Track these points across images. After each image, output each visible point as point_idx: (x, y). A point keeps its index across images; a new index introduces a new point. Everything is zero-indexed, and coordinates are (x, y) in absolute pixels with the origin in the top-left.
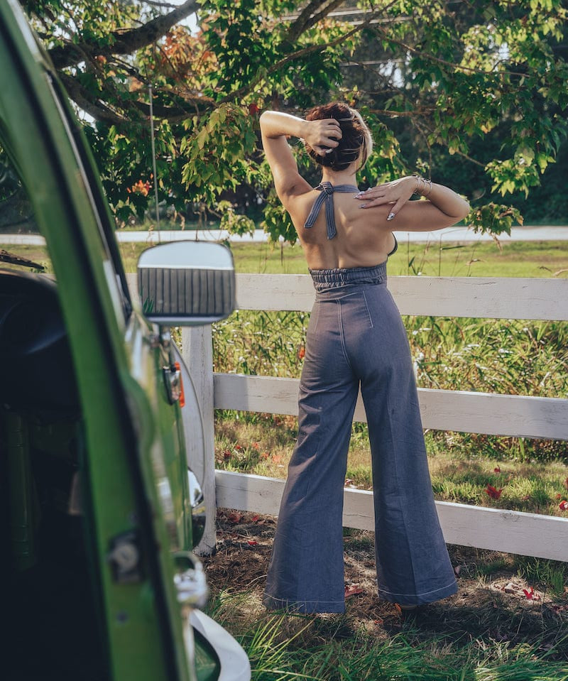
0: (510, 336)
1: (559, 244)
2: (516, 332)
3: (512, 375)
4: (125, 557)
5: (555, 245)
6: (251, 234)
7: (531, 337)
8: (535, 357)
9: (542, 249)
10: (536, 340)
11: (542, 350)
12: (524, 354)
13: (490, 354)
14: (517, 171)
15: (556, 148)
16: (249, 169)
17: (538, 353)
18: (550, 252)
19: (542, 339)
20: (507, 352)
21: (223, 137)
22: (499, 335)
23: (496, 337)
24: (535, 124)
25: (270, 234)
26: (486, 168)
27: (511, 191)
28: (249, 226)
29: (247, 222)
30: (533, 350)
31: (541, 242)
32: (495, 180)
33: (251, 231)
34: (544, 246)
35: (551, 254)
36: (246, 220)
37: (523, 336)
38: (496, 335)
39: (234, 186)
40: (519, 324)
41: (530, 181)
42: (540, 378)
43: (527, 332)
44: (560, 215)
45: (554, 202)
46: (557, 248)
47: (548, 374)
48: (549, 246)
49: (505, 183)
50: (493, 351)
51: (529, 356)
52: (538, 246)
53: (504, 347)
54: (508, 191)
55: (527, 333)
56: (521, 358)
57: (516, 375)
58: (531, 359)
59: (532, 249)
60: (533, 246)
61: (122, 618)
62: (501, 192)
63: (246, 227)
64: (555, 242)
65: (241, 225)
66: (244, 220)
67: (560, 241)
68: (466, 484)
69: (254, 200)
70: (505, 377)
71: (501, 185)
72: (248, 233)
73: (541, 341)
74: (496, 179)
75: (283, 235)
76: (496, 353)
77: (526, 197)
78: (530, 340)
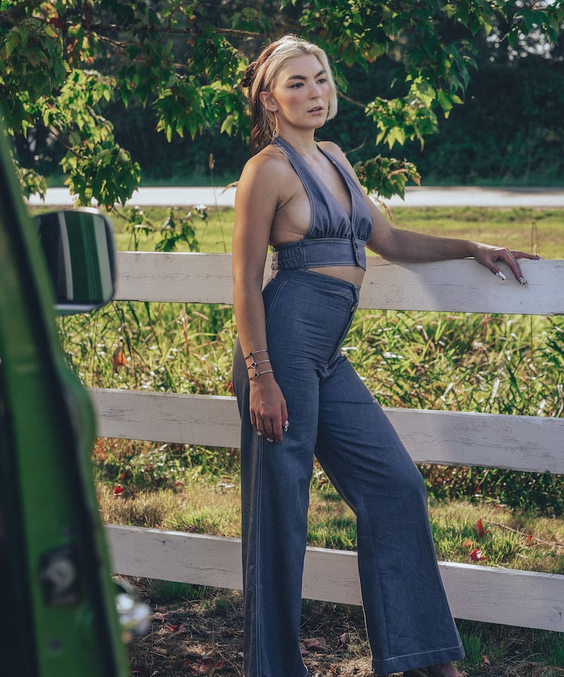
0: (399, 336)
1: (452, 212)
2: (407, 330)
3: (401, 387)
4: (61, 574)
5: (447, 213)
6: (42, 196)
7: (427, 337)
8: (431, 363)
9: (429, 218)
10: (433, 341)
11: (442, 354)
12: (417, 360)
13: (371, 360)
14: (406, 113)
15: (464, 85)
16: (45, 106)
17: (434, 359)
18: (440, 222)
19: (441, 339)
20: (394, 356)
21: (25, 65)
22: (384, 335)
23: (380, 338)
24: (436, 52)
25: (78, 195)
26: (367, 110)
27: (401, 141)
28: (38, 183)
29: (36, 179)
30: (429, 353)
31: (428, 209)
32: (378, 126)
33: (41, 191)
34: (431, 214)
35: (442, 225)
36: (35, 176)
37: (416, 336)
38: (379, 335)
39: (25, 129)
40: (410, 320)
41: (425, 128)
42: (440, 391)
43: (421, 330)
44: (450, 171)
45: (442, 153)
46: (449, 217)
47: (450, 386)
48: (439, 214)
49: (391, 131)
50: (375, 356)
51: (424, 362)
52: (423, 214)
53: (390, 351)
54: (396, 141)
55: (421, 332)
56: (413, 366)
57: (406, 387)
58: (426, 366)
59: (415, 218)
60: (417, 214)
61: (55, 645)
62: (387, 142)
63: (34, 186)
64: (445, 208)
65: (27, 182)
66: (31, 176)
67: (454, 207)
68: (348, 529)
69: (25, 146)
70: (391, 389)
71: (387, 132)
72: (37, 194)
73: (440, 342)
74: (380, 124)
75: (96, 198)
76: (380, 357)
77: (422, 148)
78: (426, 341)
